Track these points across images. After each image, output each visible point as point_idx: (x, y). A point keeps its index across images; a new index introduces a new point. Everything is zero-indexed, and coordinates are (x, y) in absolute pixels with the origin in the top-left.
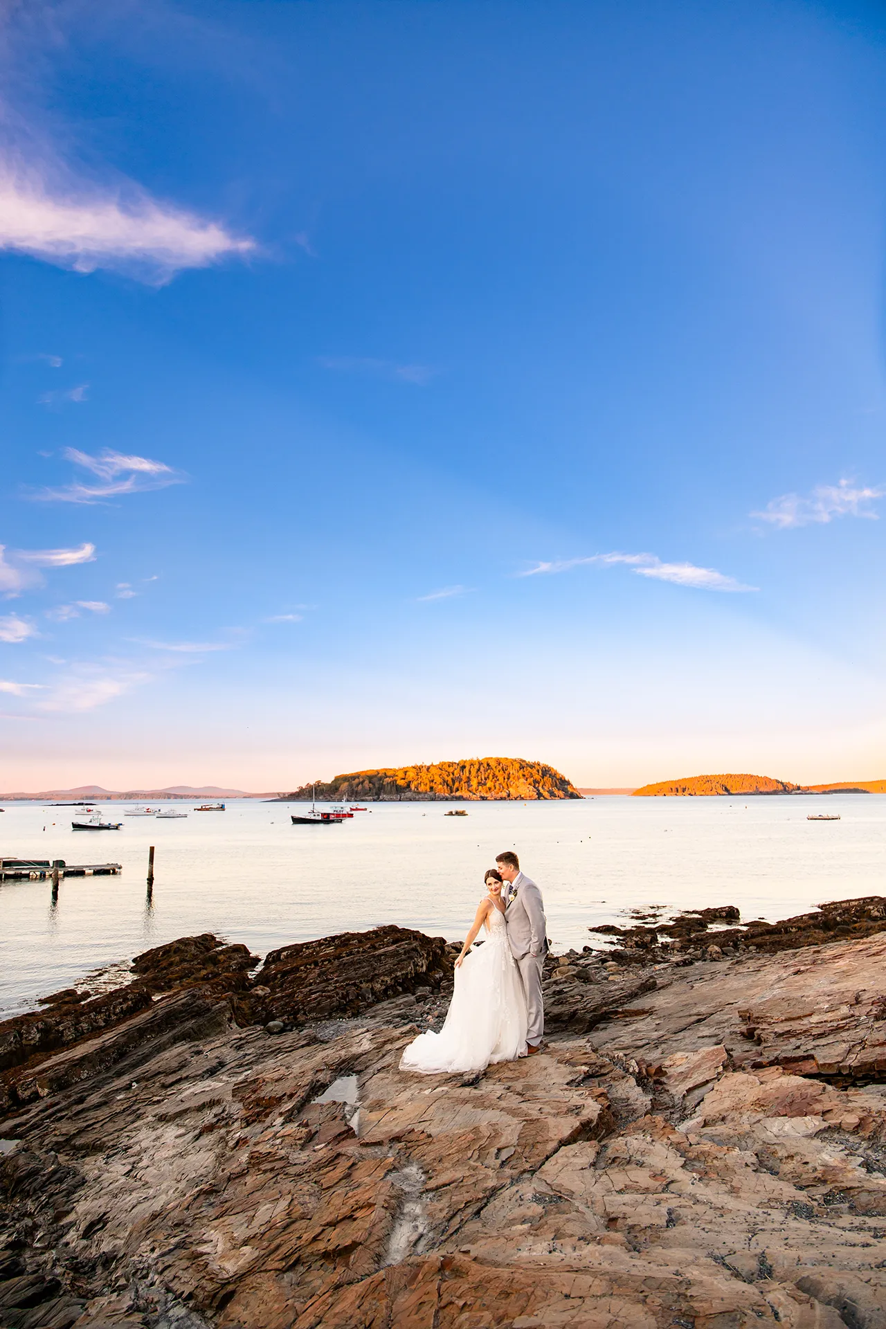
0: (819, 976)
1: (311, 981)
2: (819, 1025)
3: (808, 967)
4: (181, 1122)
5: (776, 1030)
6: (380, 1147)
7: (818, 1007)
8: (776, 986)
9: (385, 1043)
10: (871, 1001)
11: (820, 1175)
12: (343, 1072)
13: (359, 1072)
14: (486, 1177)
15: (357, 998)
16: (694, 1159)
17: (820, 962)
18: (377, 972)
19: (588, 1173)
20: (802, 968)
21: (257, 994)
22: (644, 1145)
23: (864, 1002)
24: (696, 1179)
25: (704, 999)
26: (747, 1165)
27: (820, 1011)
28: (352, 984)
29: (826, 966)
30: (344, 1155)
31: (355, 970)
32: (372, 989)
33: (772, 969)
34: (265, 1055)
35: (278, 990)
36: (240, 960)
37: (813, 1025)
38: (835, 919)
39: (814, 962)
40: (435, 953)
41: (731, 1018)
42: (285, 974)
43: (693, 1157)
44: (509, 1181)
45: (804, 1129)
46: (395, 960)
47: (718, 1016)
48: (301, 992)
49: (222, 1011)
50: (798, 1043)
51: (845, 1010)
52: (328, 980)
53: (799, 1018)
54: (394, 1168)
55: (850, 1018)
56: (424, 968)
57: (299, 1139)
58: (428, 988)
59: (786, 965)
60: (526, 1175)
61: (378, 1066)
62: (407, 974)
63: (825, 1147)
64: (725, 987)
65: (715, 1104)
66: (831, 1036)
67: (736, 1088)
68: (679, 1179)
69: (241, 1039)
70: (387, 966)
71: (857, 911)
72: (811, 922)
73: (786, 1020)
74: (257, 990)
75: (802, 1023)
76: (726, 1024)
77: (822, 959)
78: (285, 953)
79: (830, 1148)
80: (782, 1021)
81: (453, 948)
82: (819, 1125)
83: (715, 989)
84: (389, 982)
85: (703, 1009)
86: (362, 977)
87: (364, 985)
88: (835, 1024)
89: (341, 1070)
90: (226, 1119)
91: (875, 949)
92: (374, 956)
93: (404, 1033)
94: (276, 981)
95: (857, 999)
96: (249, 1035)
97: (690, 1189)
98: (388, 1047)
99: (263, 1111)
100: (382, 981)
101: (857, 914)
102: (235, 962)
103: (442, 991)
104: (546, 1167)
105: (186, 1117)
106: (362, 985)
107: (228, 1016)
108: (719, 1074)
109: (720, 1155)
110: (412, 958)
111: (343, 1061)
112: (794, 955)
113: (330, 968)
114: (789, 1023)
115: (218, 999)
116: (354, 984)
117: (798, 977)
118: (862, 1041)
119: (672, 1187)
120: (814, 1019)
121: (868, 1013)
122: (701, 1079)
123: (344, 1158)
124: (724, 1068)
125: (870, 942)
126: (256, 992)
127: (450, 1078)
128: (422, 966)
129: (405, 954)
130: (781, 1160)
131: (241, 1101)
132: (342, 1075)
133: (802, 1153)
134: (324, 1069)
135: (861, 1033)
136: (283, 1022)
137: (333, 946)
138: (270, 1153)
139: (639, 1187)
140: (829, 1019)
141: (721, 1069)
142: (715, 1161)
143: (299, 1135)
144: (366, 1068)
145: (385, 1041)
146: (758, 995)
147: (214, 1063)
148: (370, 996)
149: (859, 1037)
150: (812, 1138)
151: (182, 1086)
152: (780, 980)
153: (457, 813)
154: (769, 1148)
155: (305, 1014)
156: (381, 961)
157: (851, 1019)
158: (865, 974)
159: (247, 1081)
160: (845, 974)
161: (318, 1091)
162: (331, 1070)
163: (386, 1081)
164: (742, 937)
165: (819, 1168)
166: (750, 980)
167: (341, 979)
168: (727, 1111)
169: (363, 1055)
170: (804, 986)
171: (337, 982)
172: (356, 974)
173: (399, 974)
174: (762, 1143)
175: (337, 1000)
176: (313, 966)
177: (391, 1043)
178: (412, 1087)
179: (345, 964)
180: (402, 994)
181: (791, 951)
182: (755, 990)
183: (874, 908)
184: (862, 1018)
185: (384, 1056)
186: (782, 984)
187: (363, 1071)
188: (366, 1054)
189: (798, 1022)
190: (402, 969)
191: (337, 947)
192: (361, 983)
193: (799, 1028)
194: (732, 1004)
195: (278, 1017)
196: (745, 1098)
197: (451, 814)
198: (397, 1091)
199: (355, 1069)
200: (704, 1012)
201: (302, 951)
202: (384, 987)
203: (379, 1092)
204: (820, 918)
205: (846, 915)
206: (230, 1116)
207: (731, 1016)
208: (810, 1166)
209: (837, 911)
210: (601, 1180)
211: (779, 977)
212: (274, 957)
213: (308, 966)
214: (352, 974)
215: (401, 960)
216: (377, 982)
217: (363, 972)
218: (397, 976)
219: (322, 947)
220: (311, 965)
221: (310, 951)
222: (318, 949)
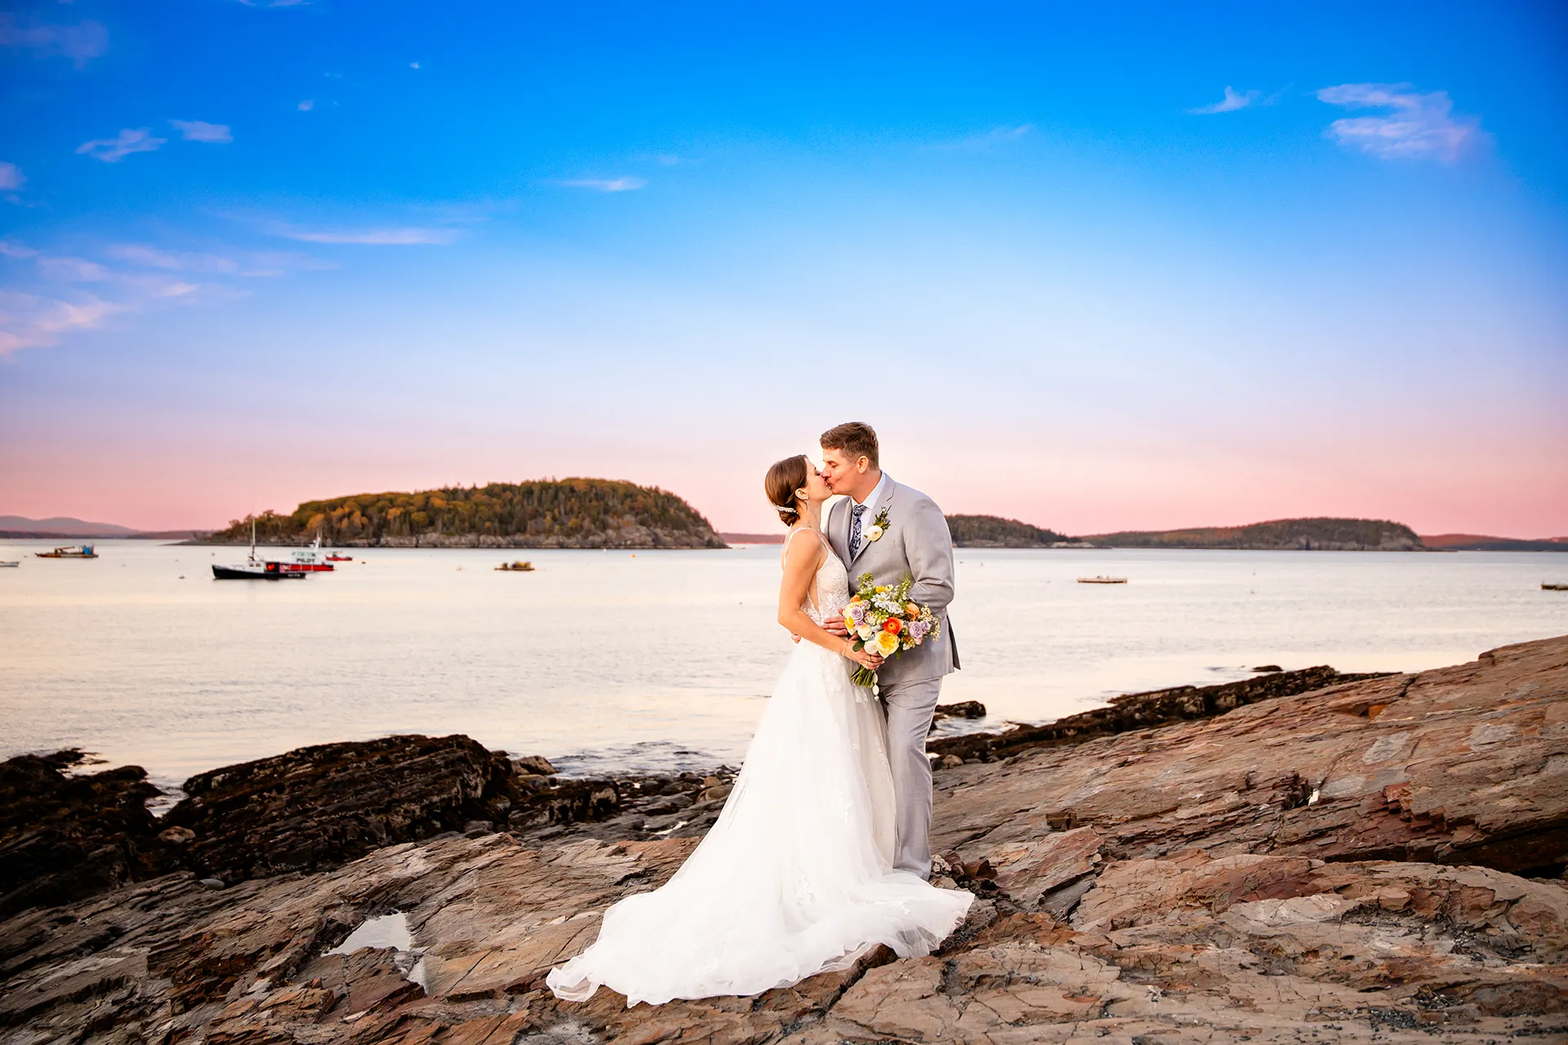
0: (1163, 765)
1: (275, 814)
2: (1192, 821)
3: (1140, 756)
4: (43, 1022)
5: (1120, 834)
6: (490, 1001)
7: (1184, 797)
8: (1095, 782)
9: (455, 860)
10: (1271, 783)
11: (1386, 972)
12: (378, 908)
13: (407, 908)
14: (730, 1026)
15: (361, 838)
16: (1134, 967)
17: (1156, 749)
18: (396, 796)
19: (940, 1002)
20: (1131, 758)
21: (171, 841)
22: (1029, 956)
23: (1260, 786)
24: (1155, 995)
25: (978, 807)
26: (1242, 967)
27: (1190, 803)
28: (351, 817)
29: (1168, 753)
30: (416, 1017)
31: (357, 793)
32: (388, 824)
33: (1080, 763)
34: (203, 912)
35: (208, 834)
36: (134, 791)
37: (1183, 822)
38: (1132, 716)
39: (1147, 750)
40: (495, 768)
41: (1030, 829)
42: (220, 808)
43: (1132, 965)
44: (778, 1029)
45: (1318, 912)
46: (430, 776)
47: (1007, 829)
48: (256, 833)
49: (107, 859)
50: (1163, 848)
51: (1231, 798)
52: (306, 811)
53: (1155, 815)
54: (532, 1027)
55: (1242, 807)
56: (479, 792)
57: (310, 1007)
58: (486, 823)
59: (1102, 755)
60: (807, 1019)
61: (449, 894)
62: (450, 799)
63: (1371, 933)
64: (1009, 789)
65: (1106, 906)
66: (1216, 836)
67: (1139, 880)
68: (1124, 996)
69: (151, 894)
70: (415, 786)
71: (1163, 704)
72: (1098, 721)
73: (1134, 819)
74: (170, 834)
75: (1162, 820)
76: (1024, 837)
77: (1159, 745)
78: (219, 778)
79: (1382, 933)
80: (1127, 822)
81: (523, 766)
82: (1342, 906)
83: (993, 793)
84: (418, 812)
85: (979, 821)
86: (369, 804)
87: (373, 818)
88: (1221, 818)
89: (374, 904)
90: (138, 1006)
91: (1241, 727)
93: (490, 844)
94: (206, 820)
95: (1247, 781)
96: (166, 887)
97: (1153, 1008)
98: (463, 866)
99: (217, 982)
100: (406, 811)
101: (1164, 709)
102: (125, 793)
103: (512, 826)
104: (846, 1000)
105: (52, 1013)
106: (369, 819)
107: (118, 869)
108: (1096, 865)
109: (1186, 957)
110: (459, 773)
111: (377, 891)
112: (1111, 743)
113: (309, 791)
114: (1141, 823)
115: (98, 844)
116: (356, 817)
117: (1129, 769)
118: (1269, 839)
119: (1113, 1008)
120: (1183, 813)
121: (1270, 800)
122: (1065, 875)
123: (417, 1022)
124: (1103, 857)
125: (1232, 719)
126: (169, 838)
127: (598, 900)
128: (475, 788)
129: (446, 766)
130: (1294, 959)
131: (166, 976)
132: (378, 914)
133: (1334, 944)
134: (340, 905)
135: (1266, 828)
136: (224, 879)
137: (309, 762)
138: (251, 1032)
139: (1051, 1014)
140: (1210, 812)
141: (1098, 858)
142: (1175, 969)
143: (308, 1001)
144: (423, 900)
145: (454, 858)
146: (1067, 797)
147: (102, 930)
148: (384, 836)
149: (1263, 833)
150: (1340, 923)
151: (38, 971)
152: (1098, 774)
153: (517, 567)
154: (1265, 944)
155: (265, 865)
156: (403, 778)
157: (1245, 809)
158: (1239, 756)
159: (178, 942)
160: (1208, 759)
161: (335, 936)
162: (353, 904)
163: (470, 914)
164: (993, 744)
165: (1379, 962)
166: (1049, 779)
167: (330, 808)
168: (1134, 913)
169: (415, 880)
170: (1142, 779)
171: (323, 813)
172: (358, 801)
173: (436, 799)
174: (1246, 938)
175: (325, 840)
176: (274, 794)
177: (467, 861)
178: (523, 918)
179: (337, 783)
180: (440, 833)
181: (1106, 738)
182: (1061, 791)
183: (1188, 702)
184: (1262, 807)
185: (455, 880)
186: (1103, 779)
187: (417, 904)
188: (419, 878)
189: (1155, 820)
190: (441, 792)
191: (316, 764)
192: (367, 814)
193: (1159, 829)
194: (1028, 810)
195: (215, 872)
196: (1158, 893)
197: (505, 568)
198: (494, 927)
199: (401, 903)
200: (982, 824)
201: (252, 773)
202: (408, 821)
203: (458, 932)
204: (1108, 717)
205: (1148, 712)
206: (146, 1000)
207: (1029, 826)
208: (1358, 960)
209: (1135, 705)
210: (968, 1009)
211: (1097, 771)
212: (198, 785)
213: (265, 794)
214: (351, 800)
215: (440, 777)
216: (397, 813)
217: (371, 797)
218: (432, 804)
219: (290, 765)
220: (270, 792)
221: (268, 772)
222: (282, 768)
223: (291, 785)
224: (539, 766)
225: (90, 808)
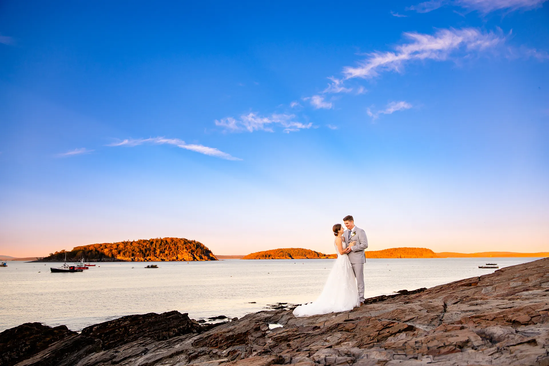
1: (133, 332)
18: (170, 326)
31: (158, 325)
32: (169, 335)
36: (67, 332)
46: (179, 320)
52: (143, 331)
70: (175, 323)
78: (96, 327)
84: (177, 331)
92: (166, 319)
100: (173, 331)
105: (164, 361)
144: (279, 320)
151: (130, 360)
153: (152, 267)
156: (170, 321)
159: (203, 338)
167: (152, 330)
172: (160, 327)
173: (181, 327)
190: (183, 325)
191: (130, 321)
192: (162, 332)
197: (148, 267)
201: (108, 325)
213: (120, 329)
214: (157, 327)
215: (182, 320)
216: (171, 331)
217: (163, 326)
218: (180, 328)
219: (121, 322)
220: (122, 329)
221: (113, 324)
222: (118, 323)
223: (129, 326)
224: (194, 322)
225: (56, 338)
